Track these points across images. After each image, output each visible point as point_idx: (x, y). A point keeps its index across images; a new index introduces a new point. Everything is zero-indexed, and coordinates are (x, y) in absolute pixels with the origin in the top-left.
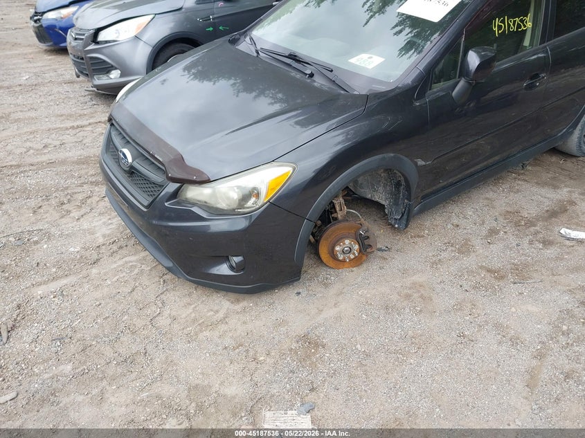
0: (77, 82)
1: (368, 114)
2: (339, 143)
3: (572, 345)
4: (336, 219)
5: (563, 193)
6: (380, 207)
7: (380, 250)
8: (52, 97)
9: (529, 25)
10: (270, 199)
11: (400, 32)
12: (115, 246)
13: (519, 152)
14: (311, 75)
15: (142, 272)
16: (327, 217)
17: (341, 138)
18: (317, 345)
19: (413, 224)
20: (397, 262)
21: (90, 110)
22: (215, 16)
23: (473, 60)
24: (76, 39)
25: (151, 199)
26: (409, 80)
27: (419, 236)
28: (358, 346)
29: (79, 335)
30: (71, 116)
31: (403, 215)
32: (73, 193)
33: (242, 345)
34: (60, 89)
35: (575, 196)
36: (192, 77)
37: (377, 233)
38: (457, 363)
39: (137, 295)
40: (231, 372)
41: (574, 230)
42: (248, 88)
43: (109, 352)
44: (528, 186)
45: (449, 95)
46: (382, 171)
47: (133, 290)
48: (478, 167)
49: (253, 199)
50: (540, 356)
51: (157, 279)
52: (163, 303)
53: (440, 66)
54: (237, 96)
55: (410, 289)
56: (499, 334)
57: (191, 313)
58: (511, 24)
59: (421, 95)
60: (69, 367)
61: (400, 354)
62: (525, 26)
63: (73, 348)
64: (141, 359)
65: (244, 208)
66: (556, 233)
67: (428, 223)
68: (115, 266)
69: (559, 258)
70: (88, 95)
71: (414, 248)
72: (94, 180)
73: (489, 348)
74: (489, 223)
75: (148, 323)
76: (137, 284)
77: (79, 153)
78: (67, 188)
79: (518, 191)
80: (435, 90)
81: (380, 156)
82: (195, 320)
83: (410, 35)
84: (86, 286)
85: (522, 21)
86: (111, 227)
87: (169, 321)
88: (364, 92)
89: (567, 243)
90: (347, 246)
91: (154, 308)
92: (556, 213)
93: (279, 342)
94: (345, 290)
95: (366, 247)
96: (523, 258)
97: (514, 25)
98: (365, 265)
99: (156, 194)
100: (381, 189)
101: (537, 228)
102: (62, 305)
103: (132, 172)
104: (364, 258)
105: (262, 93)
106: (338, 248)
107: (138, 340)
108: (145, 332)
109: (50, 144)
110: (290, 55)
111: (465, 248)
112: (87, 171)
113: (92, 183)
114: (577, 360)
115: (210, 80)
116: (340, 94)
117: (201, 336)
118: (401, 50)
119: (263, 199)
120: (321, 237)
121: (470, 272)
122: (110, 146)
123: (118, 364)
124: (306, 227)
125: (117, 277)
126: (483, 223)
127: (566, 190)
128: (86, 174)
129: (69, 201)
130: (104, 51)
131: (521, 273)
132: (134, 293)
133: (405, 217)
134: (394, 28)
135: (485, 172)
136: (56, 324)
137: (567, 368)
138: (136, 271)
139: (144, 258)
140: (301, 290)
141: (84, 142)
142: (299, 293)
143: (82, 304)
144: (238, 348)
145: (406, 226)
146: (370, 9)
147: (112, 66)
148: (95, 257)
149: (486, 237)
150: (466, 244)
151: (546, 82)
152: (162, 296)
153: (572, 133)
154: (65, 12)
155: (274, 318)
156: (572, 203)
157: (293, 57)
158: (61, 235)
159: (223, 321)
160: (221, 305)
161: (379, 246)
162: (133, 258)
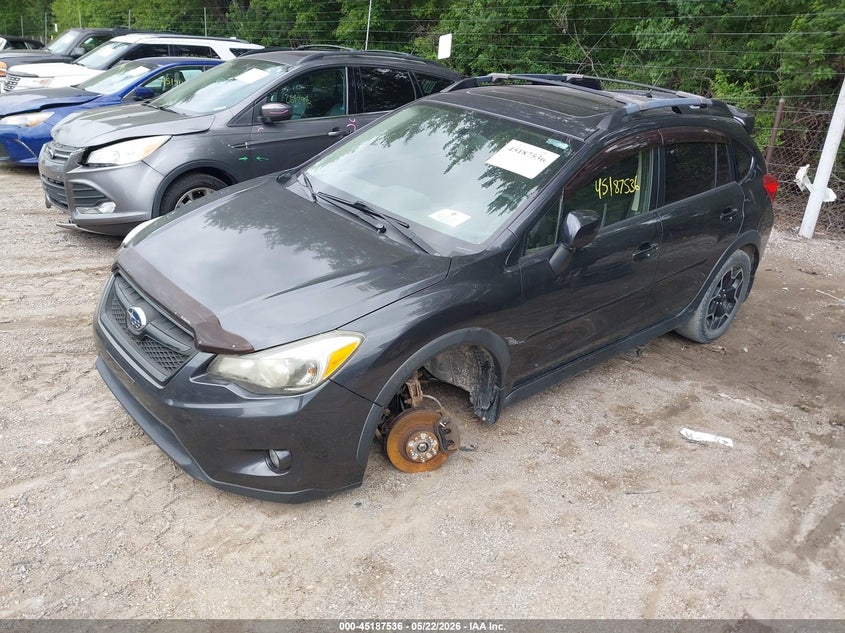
0: (44, 214)
1: (452, 280)
2: (414, 313)
3: (694, 567)
4: (409, 406)
5: (684, 387)
6: (464, 394)
7: (463, 449)
8: (7, 232)
9: (637, 188)
10: (331, 376)
11: (490, 183)
12: (105, 438)
13: (631, 334)
14: (383, 230)
15: (143, 474)
16: (398, 404)
17: (417, 307)
18: (383, 570)
19: (504, 418)
20: (485, 464)
21: (62, 253)
22: (252, 143)
23: (573, 224)
24: (55, 158)
25: (169, 374)
26: (499, 244)
27: (511, 433)
28: (436, 571)
29: (52, 559)
30: (35, 259)
31: (492, 404)
32: (40, 366)
33: (283, 571)
34: (18, 221)
35: (698, 390)
36: (210, 221)
37: (461, 427)
38: (559, 590)
39: (138, 504)
40: (269, 604)
41: (698, 430)
42: (287, 240)
43: (96, 581)
44: (644, 376)
45: (545, 262)
46: (467, 348)
47: (131, 497)
48: (581, 350)
49: (308, 376)
50: (657, 580)
51: (165, 483)
52: (174, 515)
53: (536, 228)
54: (272, 248)
55: (501, 498)
56: (609, 555)
57: (213, 529)
58: (616, 186)
59: (513, 261)
60: (40, 601)
61: (489, 579)
62: (632, 189)
63: (44, 575)
64: (143, 589)
65: (296, 387)
66: (676, 434)
67: (522, 418)
68: (104, 465)
69: (679, 464)
70: (60, 232)
71: (505, 447)
72: (72, 348)
73: (596, 571)
74: (598, 420)
75: (153, 542)
76: (137, 490)
77: (49, 310)
78: (31, 358)
79: (632, 382)
80: (529, 256)
81: (466, 330)
82: (218, 539)
83: (502, 188)
84: (63, 492)
85: (629, 183)
86: (96, 413)
87: (183, 538)
88: (446, 254)
89: (689, 445)
90: (423, 441)
91: (160, 522)
92: (677, 410)
93: (333, 566)
94: (419, 500)
95: (446, 442)
96: (638, 463)
97: (620, 187)
98: (444, 469)
99: (178, 367)
100: (465, 371)
101: (655, 428)
102: (27, 517)
103: (144, 338)
104: (444, 458)
105: (306, 245)
106: (411, 444)
107: (139, 564)
108: (149, 553)
109: (5, 297)
110: (356, 204)
111: (568, 450)
112: (61, 335)
113: (68, 352)
114: (701, 586)
115: (235, 227)
116: (418, 255)
117: (227, 559)
118: (492, 205)
119: (322, 376)
120: (390, 429)
121: (575, 479)
122: (112, 302)
123: (110, 596)
124: (373, 413)
125: (109, 480)
126: (590, 420)
127: (688, 382)
128: (60, 339)
129: (35, 376)
130: (96, 176)
131: (635, 481)
132: (133, 501)
133: (495, 407)
134: (482, 178)
135: (590, 357)
136: (19, 543)
137: (689, 595)
138: (135, 472)
139: (146, 456)
140: (361, 501)
141: (56, 296)
142: (359, 504)
143: (56, 516)
144: (277, 573)
145: (496, 419)
146: (453, 153)
147: (105, 197)
148: (75, 452)
149: (594, 437)
150: (569, 444)
151: (658, 252)
152: (172, 506)
153: (693, 314)
154: (33, 118)
155: (326, 537)
156: (695, 398)
157: (360, 206)
158: (24, 422)
159: (257, 539)
160: (253, 518)
161: (463, 444)
162: (130, 455)
